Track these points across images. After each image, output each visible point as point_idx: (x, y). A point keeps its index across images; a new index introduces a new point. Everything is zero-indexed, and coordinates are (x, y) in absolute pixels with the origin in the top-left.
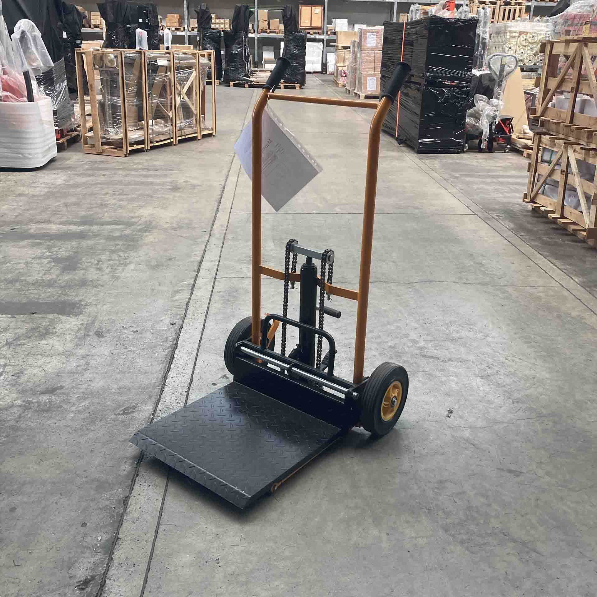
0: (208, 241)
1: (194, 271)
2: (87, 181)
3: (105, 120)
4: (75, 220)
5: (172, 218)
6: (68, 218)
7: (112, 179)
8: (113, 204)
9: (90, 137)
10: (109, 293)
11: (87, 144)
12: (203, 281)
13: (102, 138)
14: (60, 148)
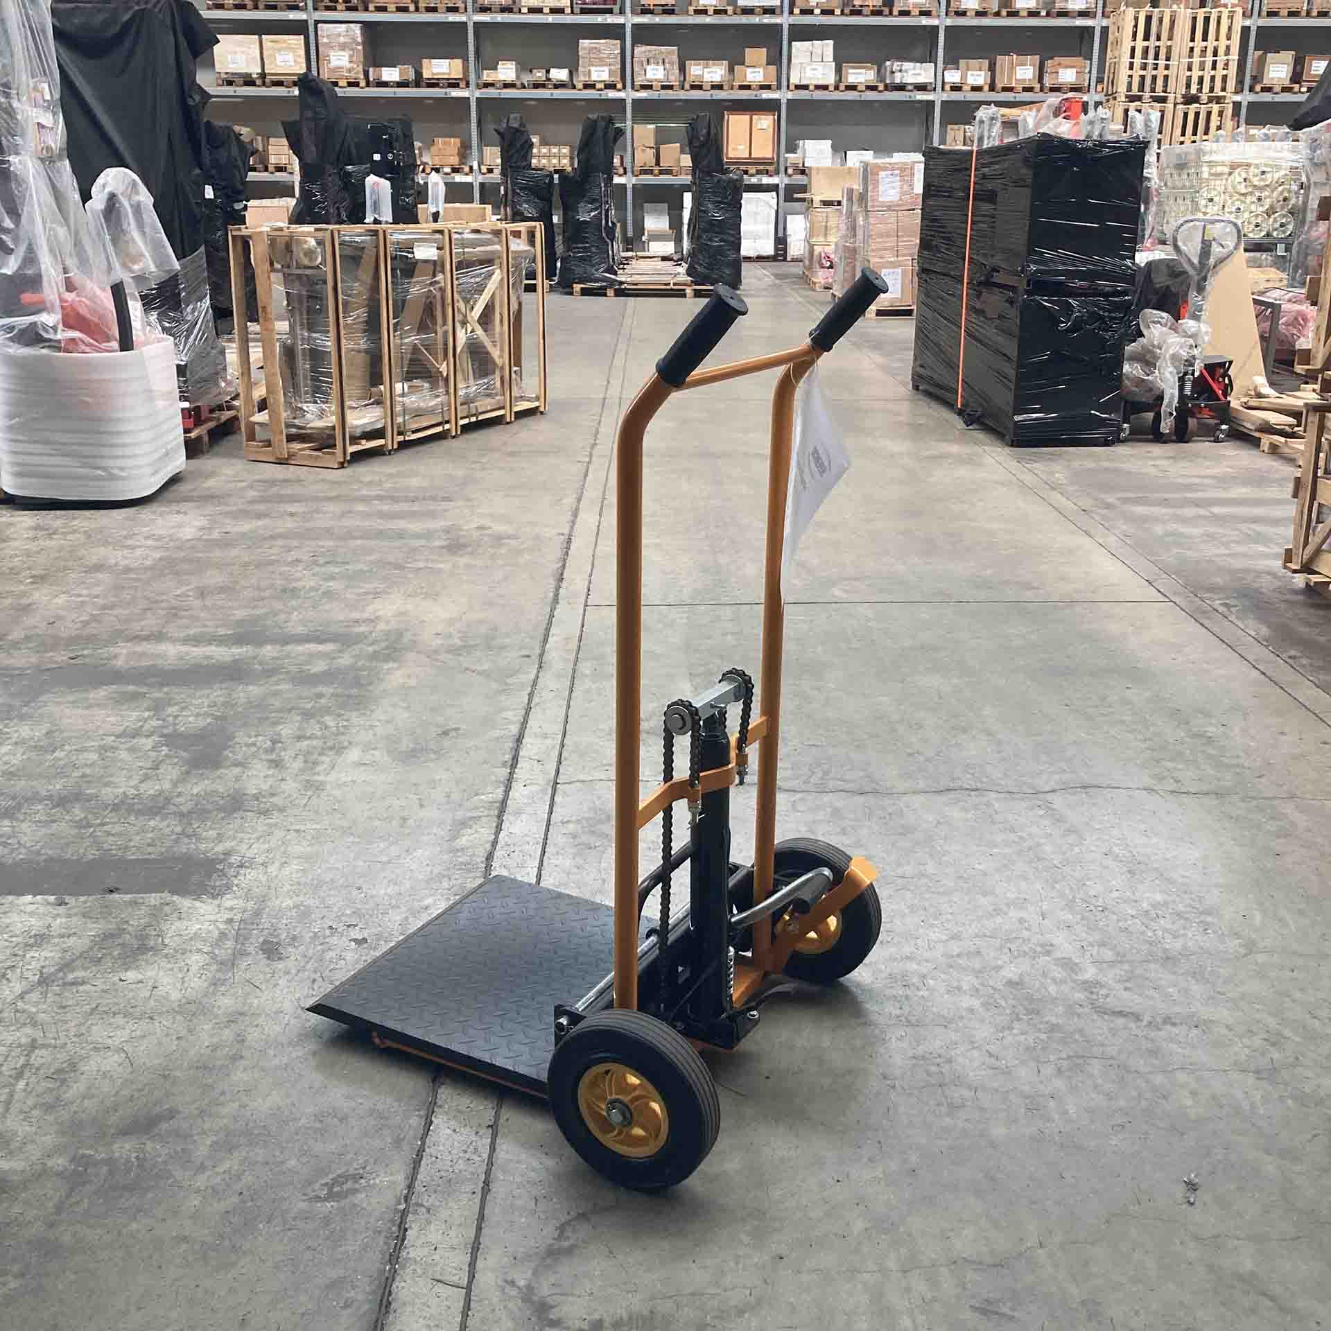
0: (535, 683)
1: (504, 764)
2: (251, 531)
3: (295, 386)
4: (222, 631)
5: (451, 622)
6: (205, 626)
7: (308, 525)
8: (312, 589)
9: (261, 424)
10: (297, 831)
11: (254, 440)
12: (526, 791)
13: (288, 426)
14: (193, 449)
